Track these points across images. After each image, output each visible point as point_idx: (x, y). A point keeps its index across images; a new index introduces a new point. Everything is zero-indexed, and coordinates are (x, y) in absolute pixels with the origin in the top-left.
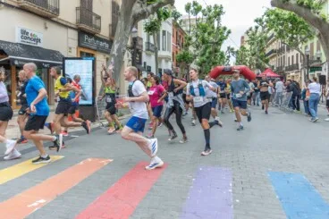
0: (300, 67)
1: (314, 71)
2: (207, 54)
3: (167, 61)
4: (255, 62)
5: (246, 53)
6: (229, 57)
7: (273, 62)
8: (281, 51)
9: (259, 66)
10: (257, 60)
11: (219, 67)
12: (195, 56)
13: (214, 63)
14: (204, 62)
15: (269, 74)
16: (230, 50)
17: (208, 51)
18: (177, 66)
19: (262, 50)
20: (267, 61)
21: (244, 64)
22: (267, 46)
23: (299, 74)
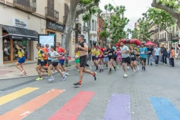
0: (167, 40)
1: (175, 42)
2: (116, 32)
3: (94, 36)
4: (142, 37)
5: (138, 32)
6: (128, 34)
7: (153, 37)
8: (156, 31)
9: (144, 39)
11: (122, 40)
12: (110, 34)
13: (120, 38)
14: (115, 37)
15: (150, 43)
16: (129, 30)
17: (117, 31)
18: (100, 39)
19: (146, 30)
20: (149, 37)
21: (137, 38)
22: (149, 28)
23: (166, 44)
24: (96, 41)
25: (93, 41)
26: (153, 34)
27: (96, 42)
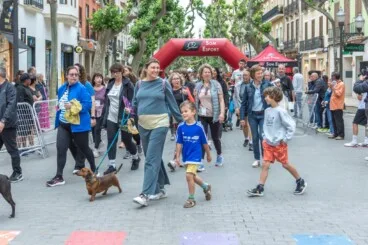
0: (326, 44)
1: (351, 51)
2: (151, 13)
3: (67, 26)
4: (244, 31)
5: (226, 11)
6: (192, 18)
8: (290, 11)
9: (250, 39)
10: (248, 28)
11: (175, 40)
13: (163, 32)
14: (145, 29)
15: (270, 56)
16: (195, 4)
17: (151, 7)
18: (87, 36)
19: (256, 8)
20: (267, 31)
21: (223, 34)
23: (325, 56)
24: (74, 43)
25: (63, 46)
26: (280, 19)
27: (74, 49)
